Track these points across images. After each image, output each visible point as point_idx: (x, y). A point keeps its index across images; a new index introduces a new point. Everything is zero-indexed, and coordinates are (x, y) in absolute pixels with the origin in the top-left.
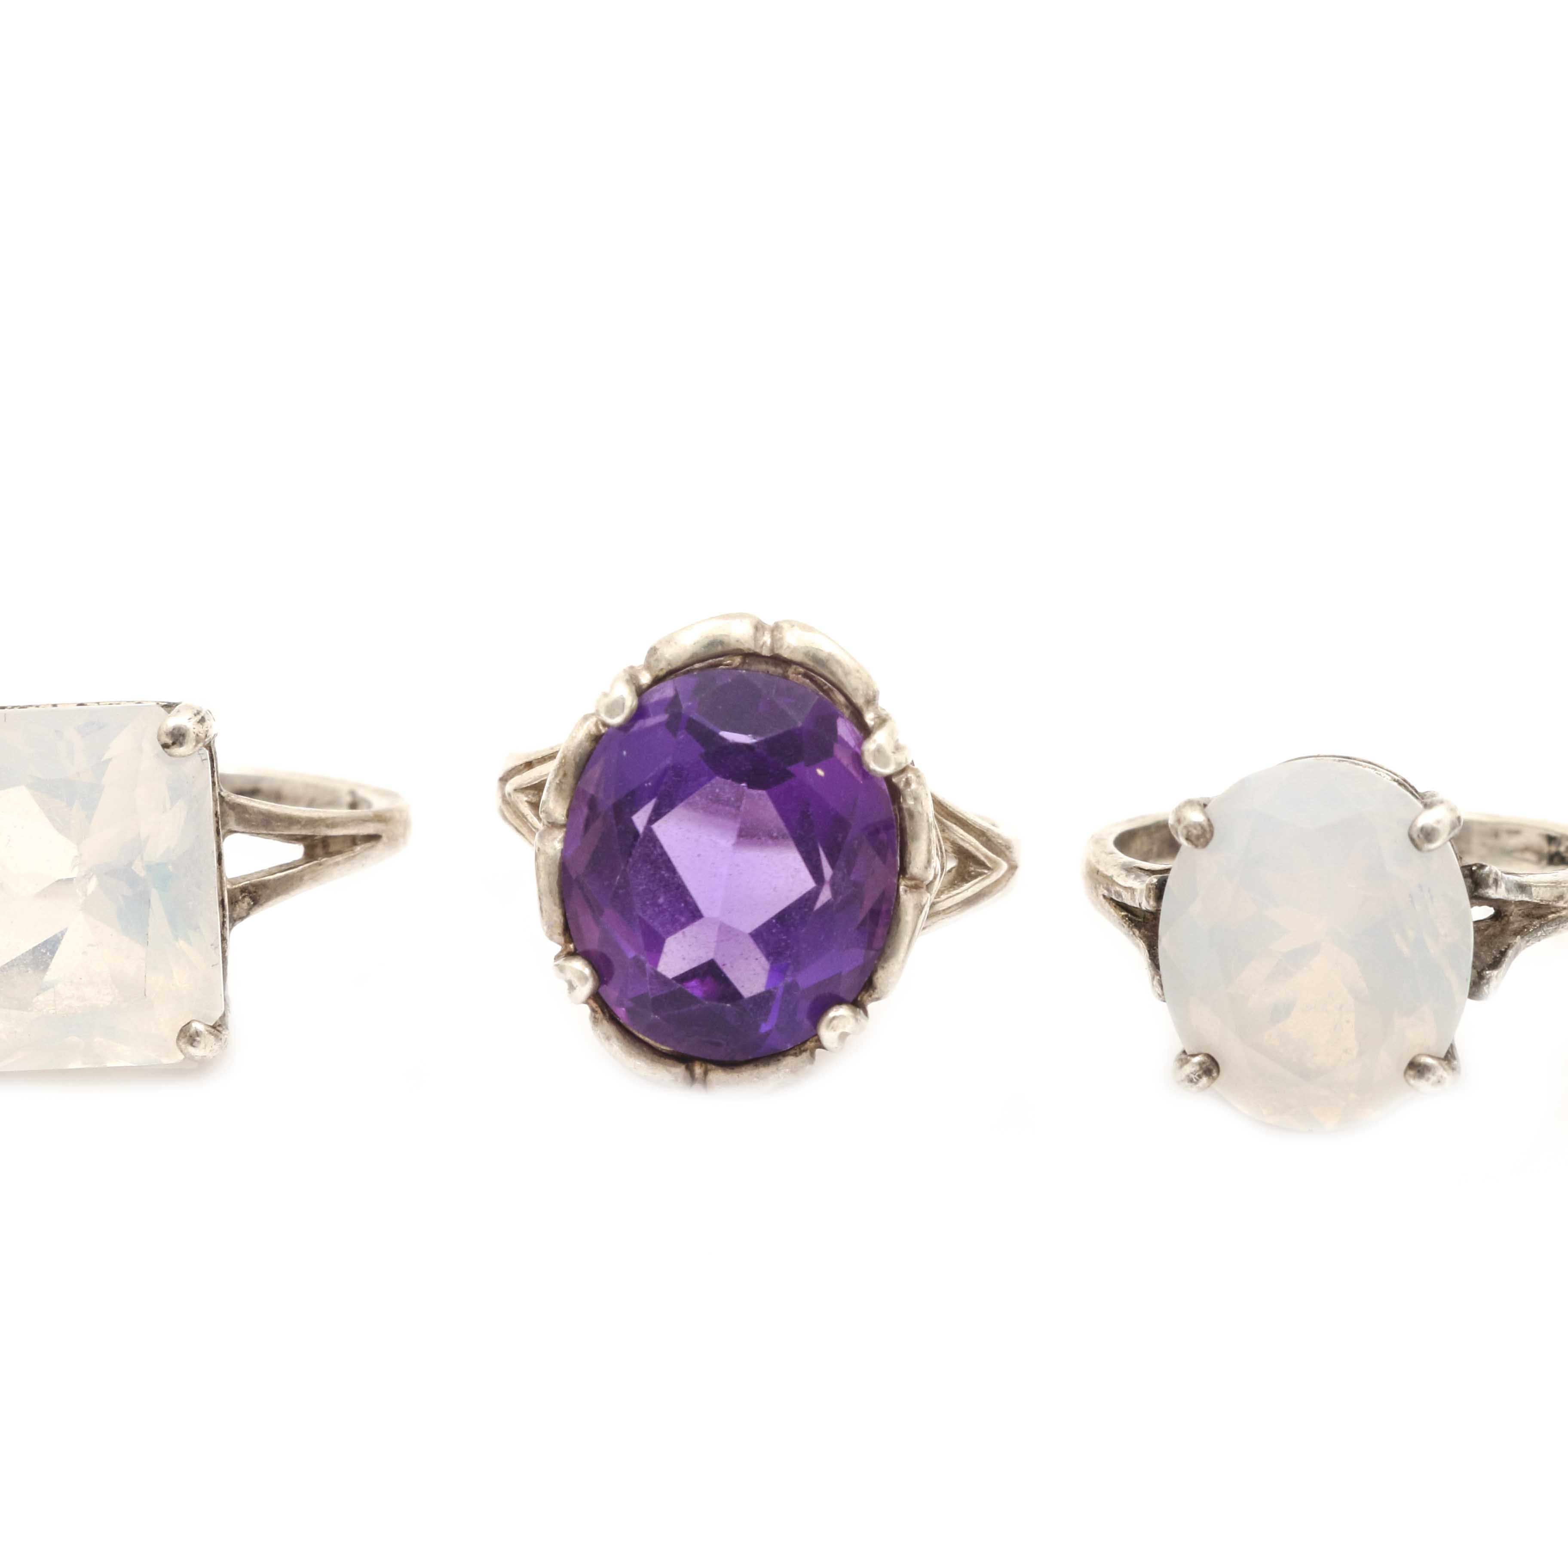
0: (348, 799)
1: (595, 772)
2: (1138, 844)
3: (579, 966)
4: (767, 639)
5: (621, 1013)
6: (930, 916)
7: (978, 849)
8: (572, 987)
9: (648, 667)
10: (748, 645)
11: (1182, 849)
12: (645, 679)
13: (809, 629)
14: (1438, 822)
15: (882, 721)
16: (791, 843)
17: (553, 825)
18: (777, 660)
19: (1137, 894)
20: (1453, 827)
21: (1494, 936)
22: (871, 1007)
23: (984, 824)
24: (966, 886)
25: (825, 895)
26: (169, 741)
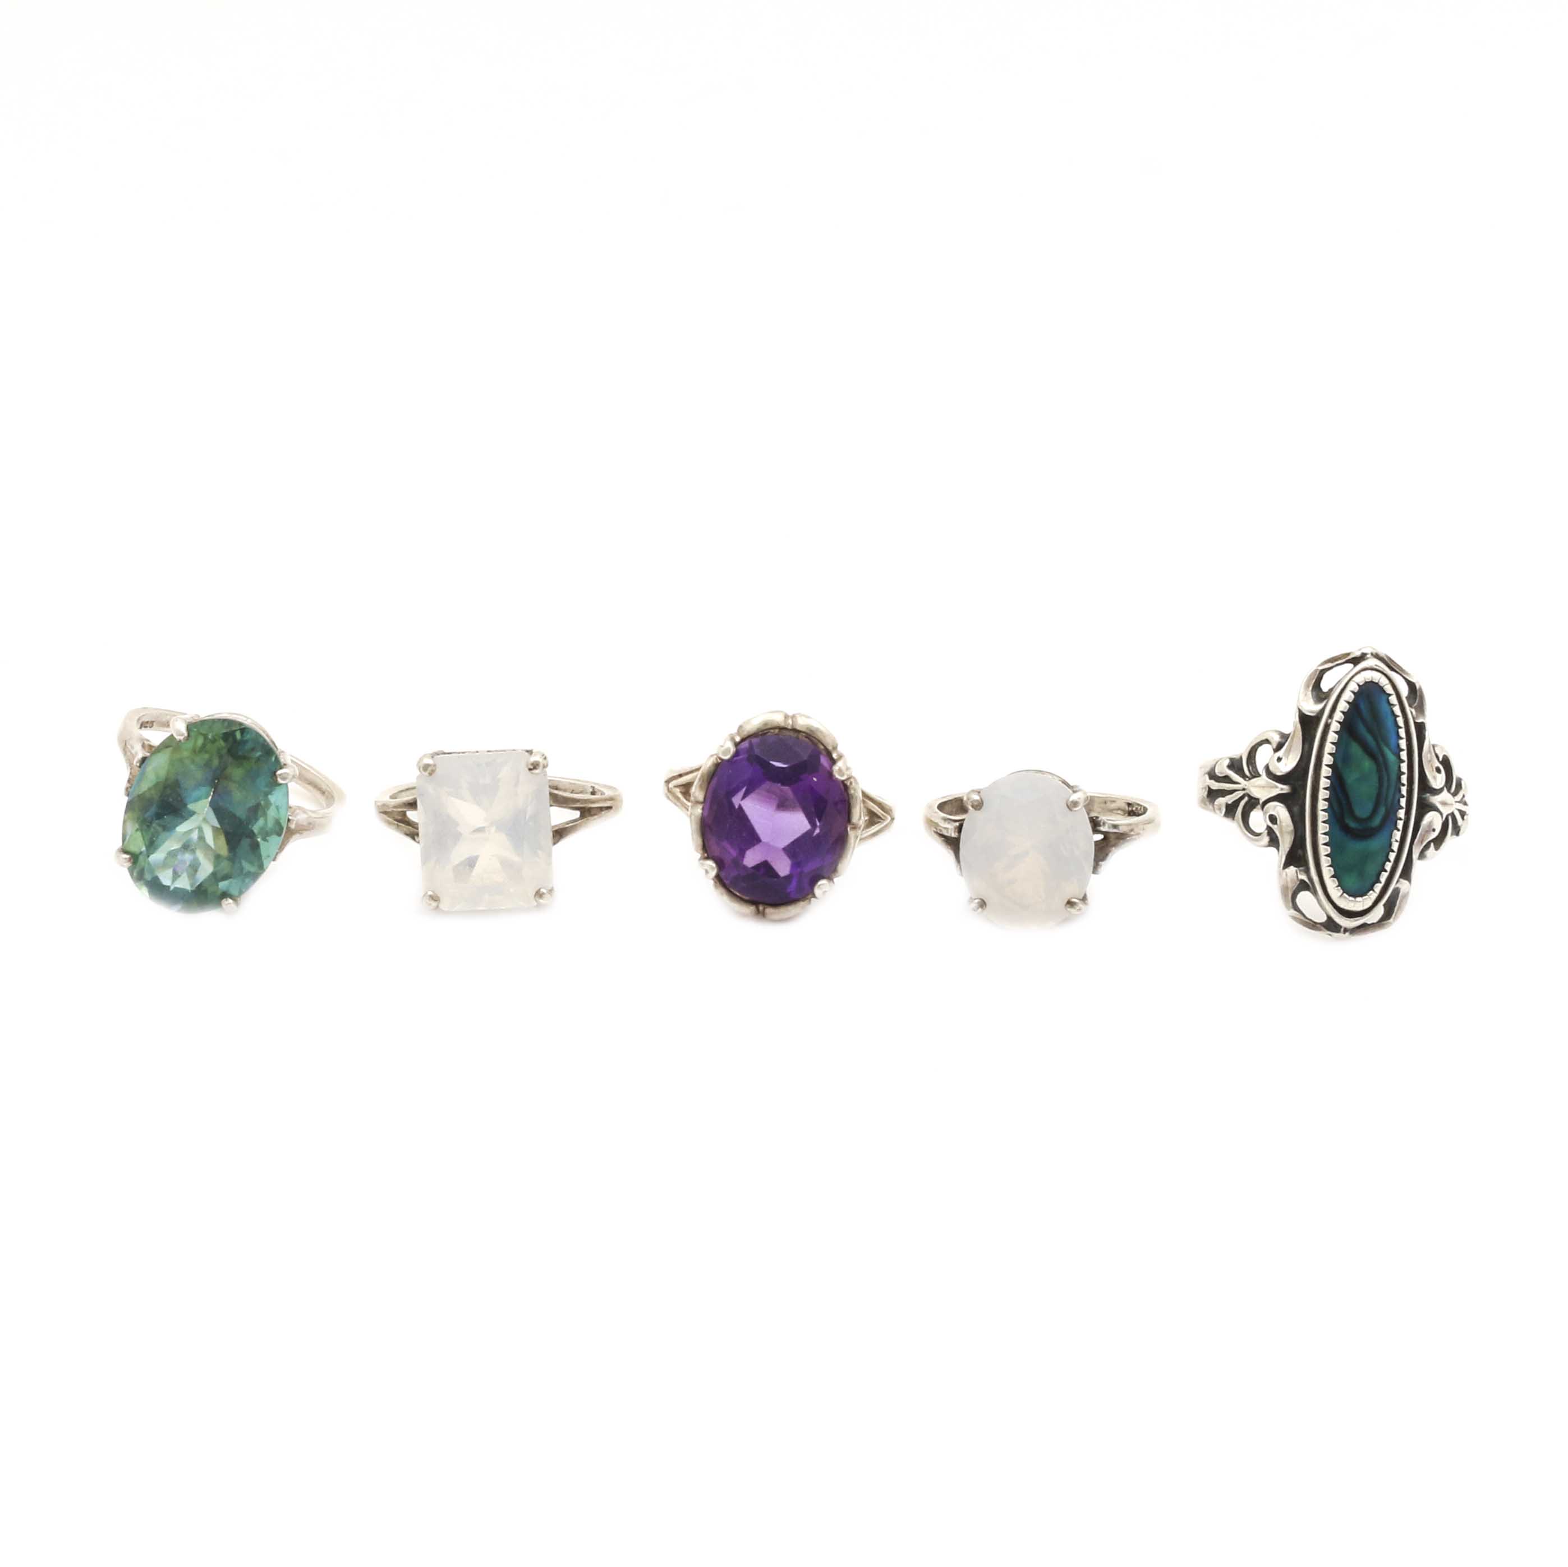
0: (591, 790)
1: (714, 781)
2: (947, 808)
3: (710, 863)
4: (790, 722)
5: (727, 882)
6: (861, 840)
7: (878, 811)
8: (707, 872)
9: (738, 733)
10: (783, 724)
11: (970, 811)
12: (738, 739)
13: (808, 717)
14: (1079, 798)
15: (840, 757)
16: (801, 810)
17: (697, 802)
18: (795, 730)
19: (949, 831)
20: (1085, 801)
21: (1103, 847)
22: (835, 880)
23: (879, 799)
24: (873, 827)
25: (817, 831)
26: (532, 767)
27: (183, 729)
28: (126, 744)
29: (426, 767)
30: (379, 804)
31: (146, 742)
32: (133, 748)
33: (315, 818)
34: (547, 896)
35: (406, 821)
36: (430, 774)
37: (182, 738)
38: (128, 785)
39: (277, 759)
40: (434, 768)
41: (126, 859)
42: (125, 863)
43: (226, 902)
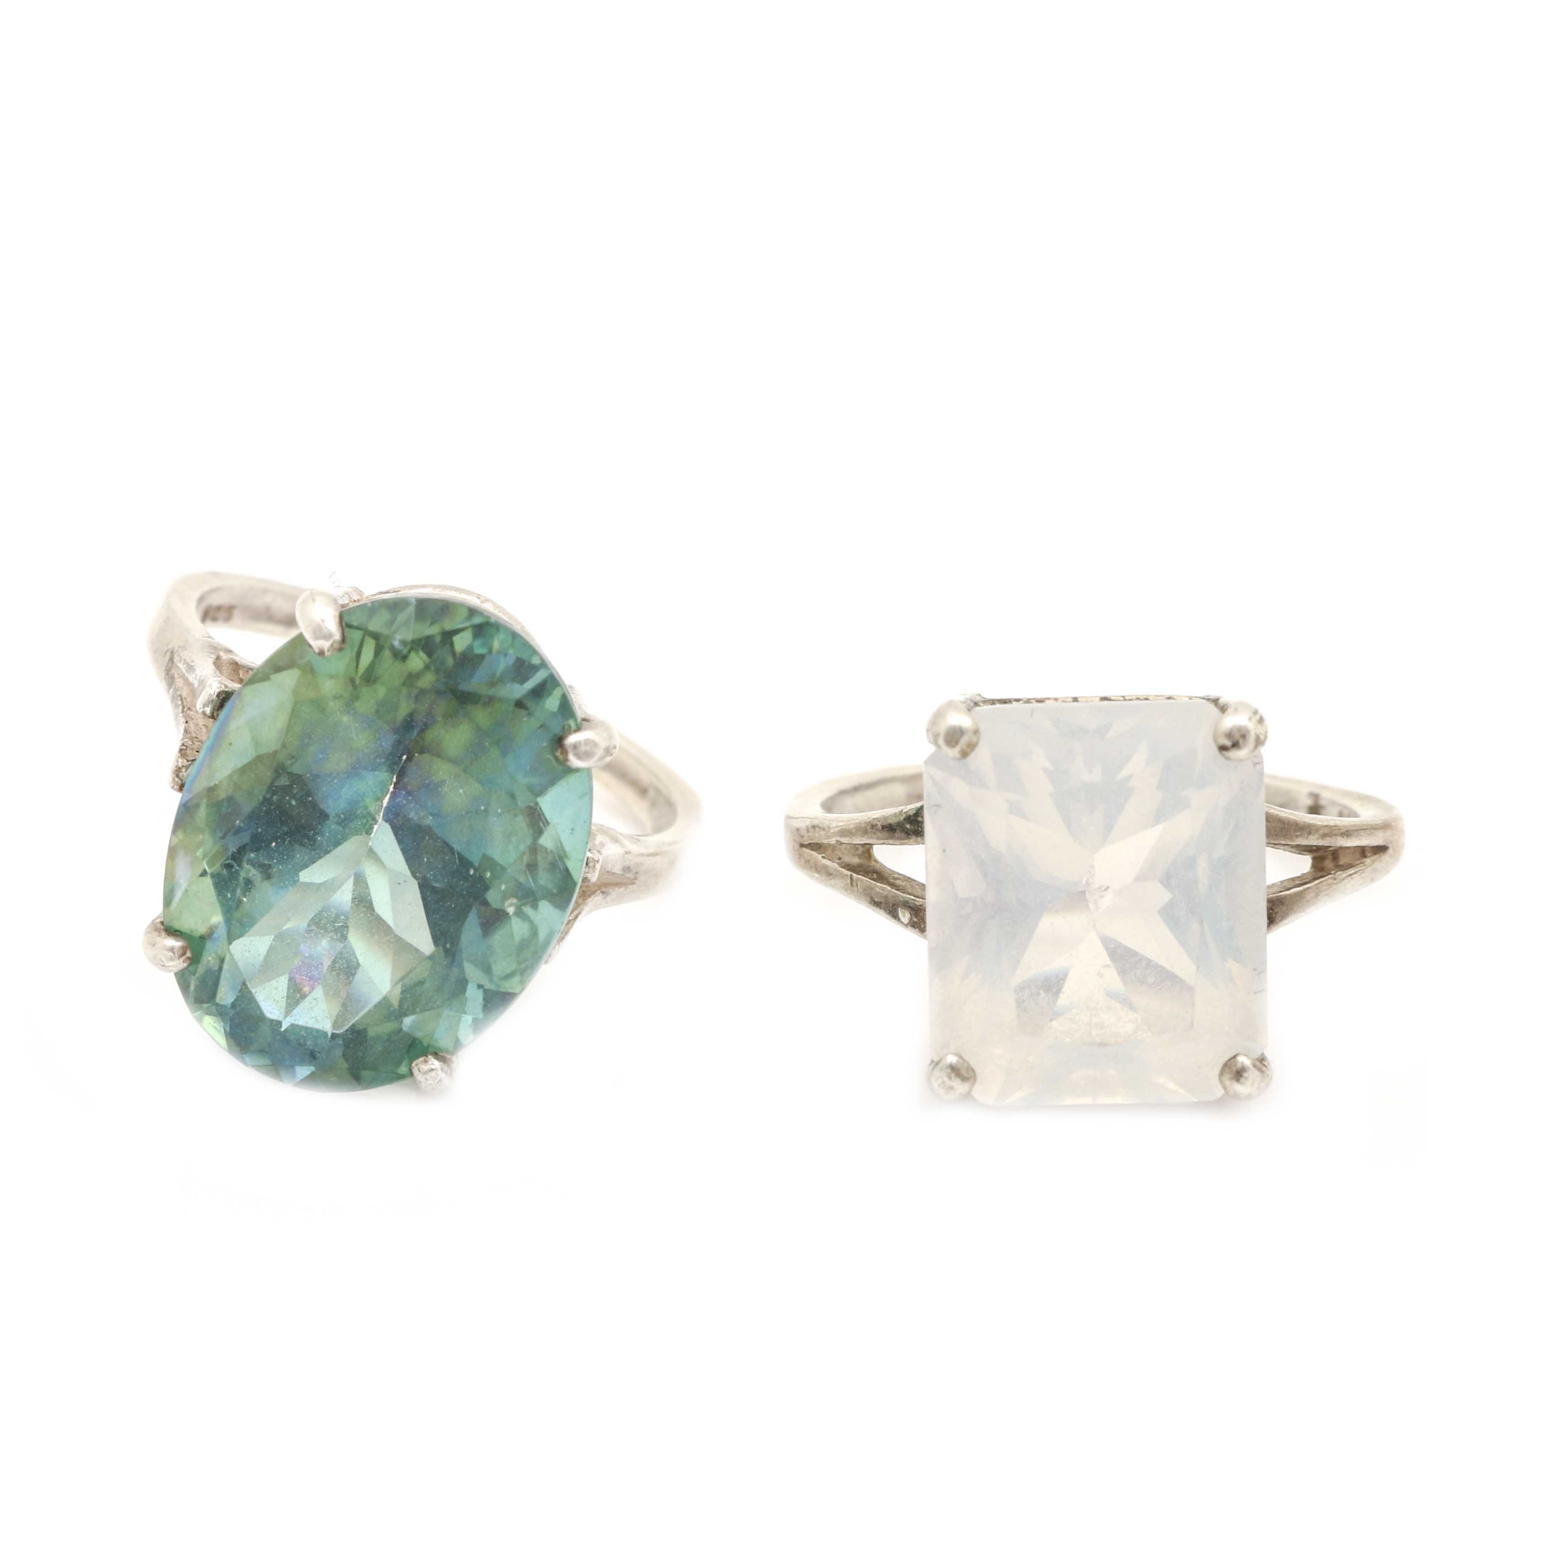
26: (1228, 743)
27: (332, 626)
28: (171, 659)
29: (953, 736)
30: (802, 824)
31: (224, 656)
32: (191, 668)
33: (642, 855)
34: (1252, 1075)
35: (875, 871)
36: (964, 754)
37: (326, 645)
38: (181, 762)
39: (566, 707)
40: (975, 739)
41: (172, 949)
42: (172, 959)
43: (425, 1068)
